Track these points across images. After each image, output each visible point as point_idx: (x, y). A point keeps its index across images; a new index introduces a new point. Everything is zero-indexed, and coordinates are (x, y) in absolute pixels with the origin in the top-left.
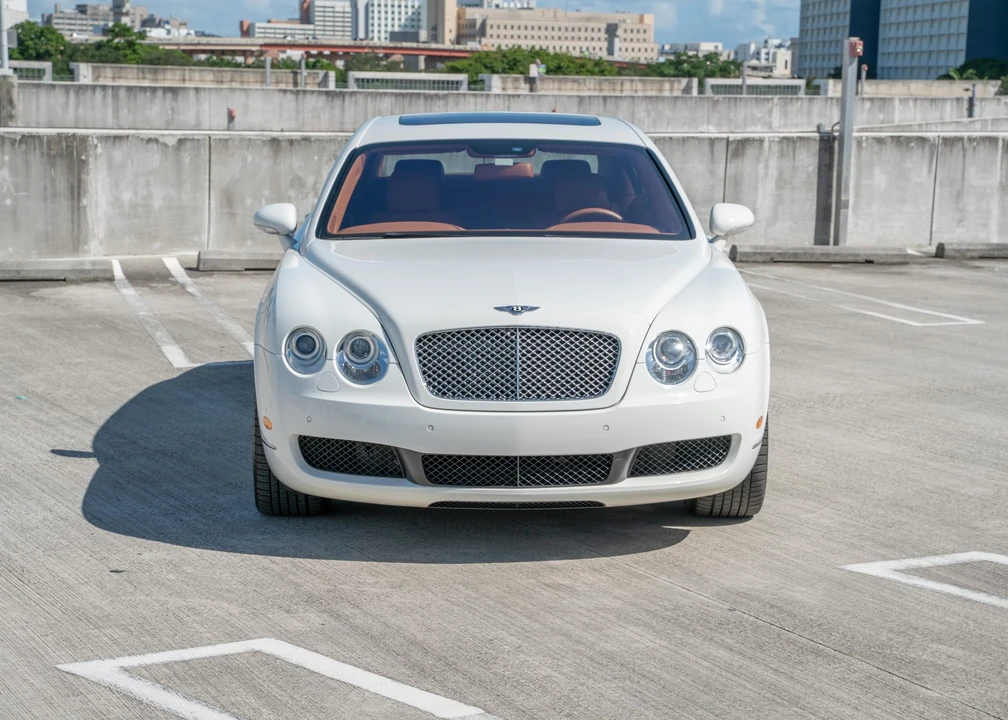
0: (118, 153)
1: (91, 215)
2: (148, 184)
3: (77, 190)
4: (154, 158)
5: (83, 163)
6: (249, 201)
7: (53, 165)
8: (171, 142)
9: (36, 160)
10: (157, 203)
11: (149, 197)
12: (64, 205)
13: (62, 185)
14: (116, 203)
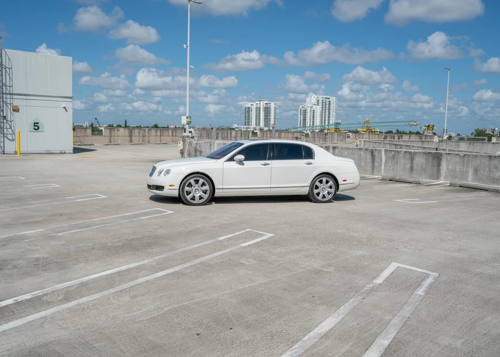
0: (449, 157)
1: (442, 171)
2: (455, 165)
3: (439, 165)
4: (458, 159)
5: (441, 159)
6: (482, 171)
7: (434, 159)
8: (462, 155)
9: (431, 158)
10: (458, 170)
11: (455, 168)
12: (436, 168)
13: (436, 164)
14: (448, 169)
